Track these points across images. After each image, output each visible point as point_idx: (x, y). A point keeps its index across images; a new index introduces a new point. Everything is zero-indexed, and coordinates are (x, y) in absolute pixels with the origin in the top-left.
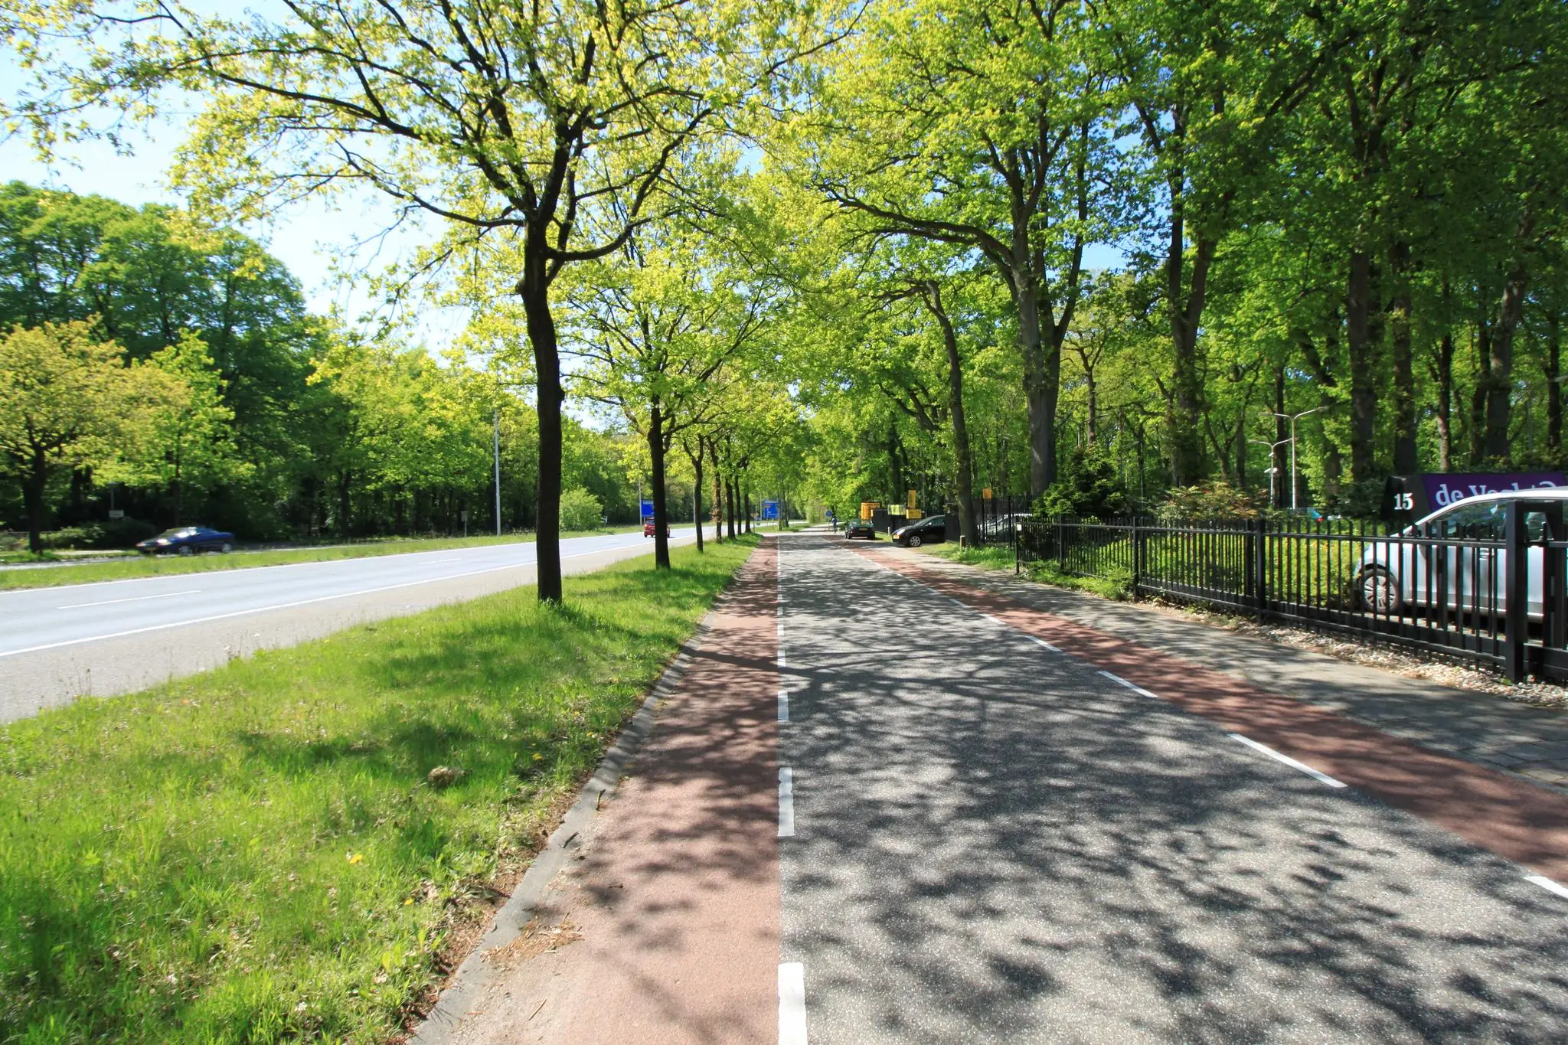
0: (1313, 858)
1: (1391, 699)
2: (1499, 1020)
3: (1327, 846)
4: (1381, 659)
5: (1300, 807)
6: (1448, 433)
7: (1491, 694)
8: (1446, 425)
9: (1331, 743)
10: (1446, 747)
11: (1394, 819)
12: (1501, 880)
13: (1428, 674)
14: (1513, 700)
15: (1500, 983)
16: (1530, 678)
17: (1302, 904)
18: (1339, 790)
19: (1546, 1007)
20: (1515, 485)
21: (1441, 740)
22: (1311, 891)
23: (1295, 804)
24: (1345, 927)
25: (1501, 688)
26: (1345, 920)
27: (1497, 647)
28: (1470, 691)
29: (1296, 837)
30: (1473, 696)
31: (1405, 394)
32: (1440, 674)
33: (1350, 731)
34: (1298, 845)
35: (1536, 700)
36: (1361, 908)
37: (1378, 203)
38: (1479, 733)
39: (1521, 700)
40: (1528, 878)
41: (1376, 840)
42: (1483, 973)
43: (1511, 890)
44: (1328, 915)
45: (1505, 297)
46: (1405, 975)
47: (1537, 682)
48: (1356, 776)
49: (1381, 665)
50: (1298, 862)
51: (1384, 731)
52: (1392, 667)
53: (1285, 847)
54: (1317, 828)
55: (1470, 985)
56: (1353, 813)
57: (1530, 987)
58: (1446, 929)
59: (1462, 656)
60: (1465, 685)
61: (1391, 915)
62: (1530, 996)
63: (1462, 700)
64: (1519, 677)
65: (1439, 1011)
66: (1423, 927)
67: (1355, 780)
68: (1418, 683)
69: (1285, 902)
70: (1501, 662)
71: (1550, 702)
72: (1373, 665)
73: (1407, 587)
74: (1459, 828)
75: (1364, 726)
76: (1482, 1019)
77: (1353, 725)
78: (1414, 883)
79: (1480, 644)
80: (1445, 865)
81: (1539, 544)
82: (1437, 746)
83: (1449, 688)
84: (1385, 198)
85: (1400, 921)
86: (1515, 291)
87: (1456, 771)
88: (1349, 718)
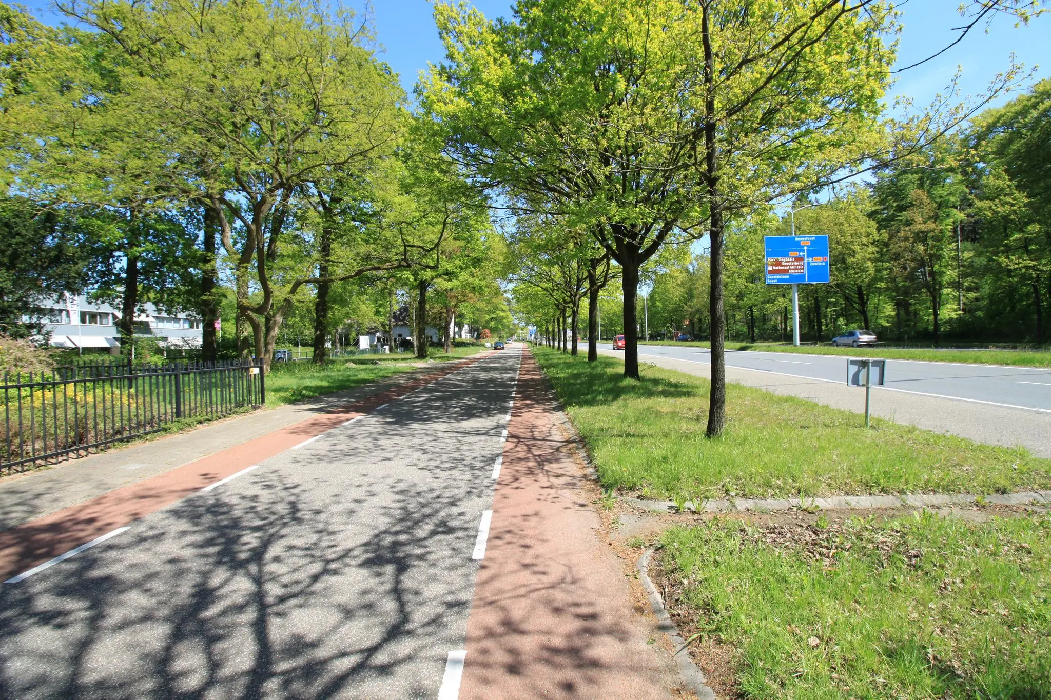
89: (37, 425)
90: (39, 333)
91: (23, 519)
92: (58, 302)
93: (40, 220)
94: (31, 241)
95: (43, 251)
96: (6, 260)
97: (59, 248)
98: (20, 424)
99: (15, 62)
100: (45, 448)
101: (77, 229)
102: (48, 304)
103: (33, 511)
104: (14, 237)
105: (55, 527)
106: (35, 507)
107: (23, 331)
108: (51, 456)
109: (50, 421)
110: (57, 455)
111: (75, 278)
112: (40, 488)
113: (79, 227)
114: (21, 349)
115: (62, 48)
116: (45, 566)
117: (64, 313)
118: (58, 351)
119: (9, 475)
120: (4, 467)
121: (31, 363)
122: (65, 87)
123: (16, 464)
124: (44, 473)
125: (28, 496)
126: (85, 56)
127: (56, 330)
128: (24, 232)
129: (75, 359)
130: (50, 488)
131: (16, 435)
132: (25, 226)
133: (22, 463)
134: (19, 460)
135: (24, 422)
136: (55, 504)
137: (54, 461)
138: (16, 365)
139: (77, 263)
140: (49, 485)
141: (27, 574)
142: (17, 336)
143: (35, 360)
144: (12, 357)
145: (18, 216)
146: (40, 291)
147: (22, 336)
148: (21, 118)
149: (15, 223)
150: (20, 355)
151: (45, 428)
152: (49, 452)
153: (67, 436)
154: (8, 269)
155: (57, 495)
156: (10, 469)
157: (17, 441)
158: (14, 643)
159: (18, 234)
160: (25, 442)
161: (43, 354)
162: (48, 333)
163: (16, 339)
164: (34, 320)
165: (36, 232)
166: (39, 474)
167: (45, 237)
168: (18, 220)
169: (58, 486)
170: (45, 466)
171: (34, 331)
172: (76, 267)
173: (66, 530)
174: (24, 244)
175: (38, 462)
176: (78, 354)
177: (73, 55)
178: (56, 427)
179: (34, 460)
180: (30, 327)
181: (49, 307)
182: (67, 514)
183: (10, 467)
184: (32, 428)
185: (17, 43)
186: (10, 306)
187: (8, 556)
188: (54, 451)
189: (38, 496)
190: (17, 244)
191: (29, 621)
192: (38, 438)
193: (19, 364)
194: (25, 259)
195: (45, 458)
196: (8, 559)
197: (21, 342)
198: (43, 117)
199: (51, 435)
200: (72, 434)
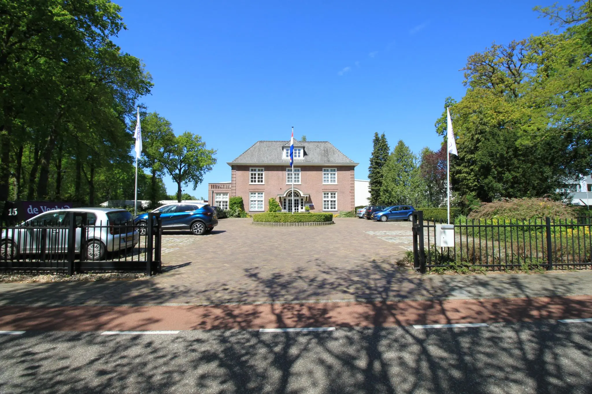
0: (26, 365)
1: (27, 293)
2: (115, 377)
3: (29, 358)
4: (15, 278)
5: (9, 348)
6: (18, 184)
7: (63, 282)
8: (18, 181)
9: (9, 318)
10: (56, 304)
11: (50, 336)
12: (95, 338)
13: (37, 280)
14: (72, 282)
15: (109, 367)
16: (75, 273)
17: (31, 383)
18: (23, 334)
19: (124, 366)
20: (56, 207)
21: (54, 302)
22: (33, 377)
23: (6, 348)
24: (54, 381)
25: (66, 279)
26: (51, 379)
27: (64, 264)
28: (55, 282)
29: (15, 360)
30: (57, 284)
31: (5, 167)
32: (42, 279)
33: (17, 310)
34: (17, 363)
35: (79, 280)
36: (56, 371)
37: (5, 85)
38: (66, 295)
39: (74, 281)
40: (102, 334)
41: (48, 346)
42: (104, 367)
43: (99, 339)
44: (45, 381)
45: (49, 138)
46: (83, 382)
47: (78, 274)
48: (27, 327)
49: (16, 281)
50: (19, 370)
51: (30, 306)
52: (21, 280)
53: (11, 367)
54: (21, 353)
55: (102, 373)
56: (32, 341)
57: (117, 363)
58: (87, 361)
59: (50, 270)
60: (53, 281)
61: (67, 367)
62: (118, 365)
63: (54, 286)
64: (72, 274)
65: (99, 386)
66: (80, 365)
67: (28, 328)
68: (34, 284)
69: (25, 387)
70: (66, 270)
71: (83, 279)
72: (12, 281)
73: (22, 247)
74: (74, 329)
75: (21, 307)
76: (110, 379)
77: (16, 307)
78: (69, 353)
79: (58, 264)
80: (77, 342)
81: (80, 227)
82: (53, 305)
83: (47, 283)
84: (9, 85)
85: (72, 367)
86: (53, 137)
87: (63, 311)
88: (12, 305)
89: (569, 247)
90: (566, 198)
91: (564, 293)
92: (576, 181)
93: (565, 138)
94: (560, 150)
95: (567, 154)
96: (549, 162)
97: (576, 151)
98: (561, 245)
99: (546, 62)
100: (574, 260)
101: (585, 137)
102: (571, 182)
103: (569, 291)
104: (552, 150)
105: (581, 303)
106: (570, 289)
107: (558, 197)
108: (577, 265)
109: (576, 246)
110: (580, 265)
111: (585, 166)
112: (571, 280)
113: (585, 136)
114: (558, 207)
115: (568, 41)
116: (577, 321)
117: (578, 186)
118: (578, 208)
119: (556, 270)
120: (554, 265)
121: (564, 214)
122: (571, 62)
123: (559, 265)
124: (573, 273)
125: (566, 283)
126: (580, 39)
127: (575, 196)
128: (557, 146)
129: (586, 212)
130: (577, 282)
131: (559, 250)
132: (557, 143)
133: (562, 265)
134: (560, 263)
135: (563, 244)
136: (580, 291)
137: (578, 268)
138: (556, 215)
139: (586, 158)
140: (577, 280)
141: (568, 321)
142: (556, 199)
143: (565, 213)
144: (554, 210)
145: (554, 139)
146: (566, 176)
147: (558, 200)
148: (552, 89)
149: (552, 142)
150: (558, 209)
151: (573, 249)
152: (575, 263)
153: (585, 255)
154: (550, 166)
155: (581, 286)
156: (556, 267)
157: (559, 253)
158: (564, 350)
159: (554, 147)
160: (563, 254)
161: (569, 210)
162: (571, 198)
163: (555, 201)
164: (563, 191)
165: (563, 144)
166: (571, 273)
167: (567, 146)
168: (553, 140)
169: (582, 282)
170: (574, 269)
171: (564, 197)
172: (586, 160)
173: (587, 307)
174: (557, 152)
175: (570, 266)
176: (587, 210)
177: (574, 42)
178: (579, 250)
179: (568, 265)
180: (562, 194)
181: (571, 183)
182: (588, 298)
183: (556, 266)
184: (566, 248)
185: (546, 52)
186: (552, 185)
187: (558, 308)
188: (578, 263)
189: (571, 284)
190: (553, 153)
191: (570, 344)
192: (570, 253)
193: (558, 214)
194: (558, 160)
195: (574, 265)
196: (558, 310)
197: (557, 203)
198: (563, 82)
199: (577, 254)
200: (588, 255)
